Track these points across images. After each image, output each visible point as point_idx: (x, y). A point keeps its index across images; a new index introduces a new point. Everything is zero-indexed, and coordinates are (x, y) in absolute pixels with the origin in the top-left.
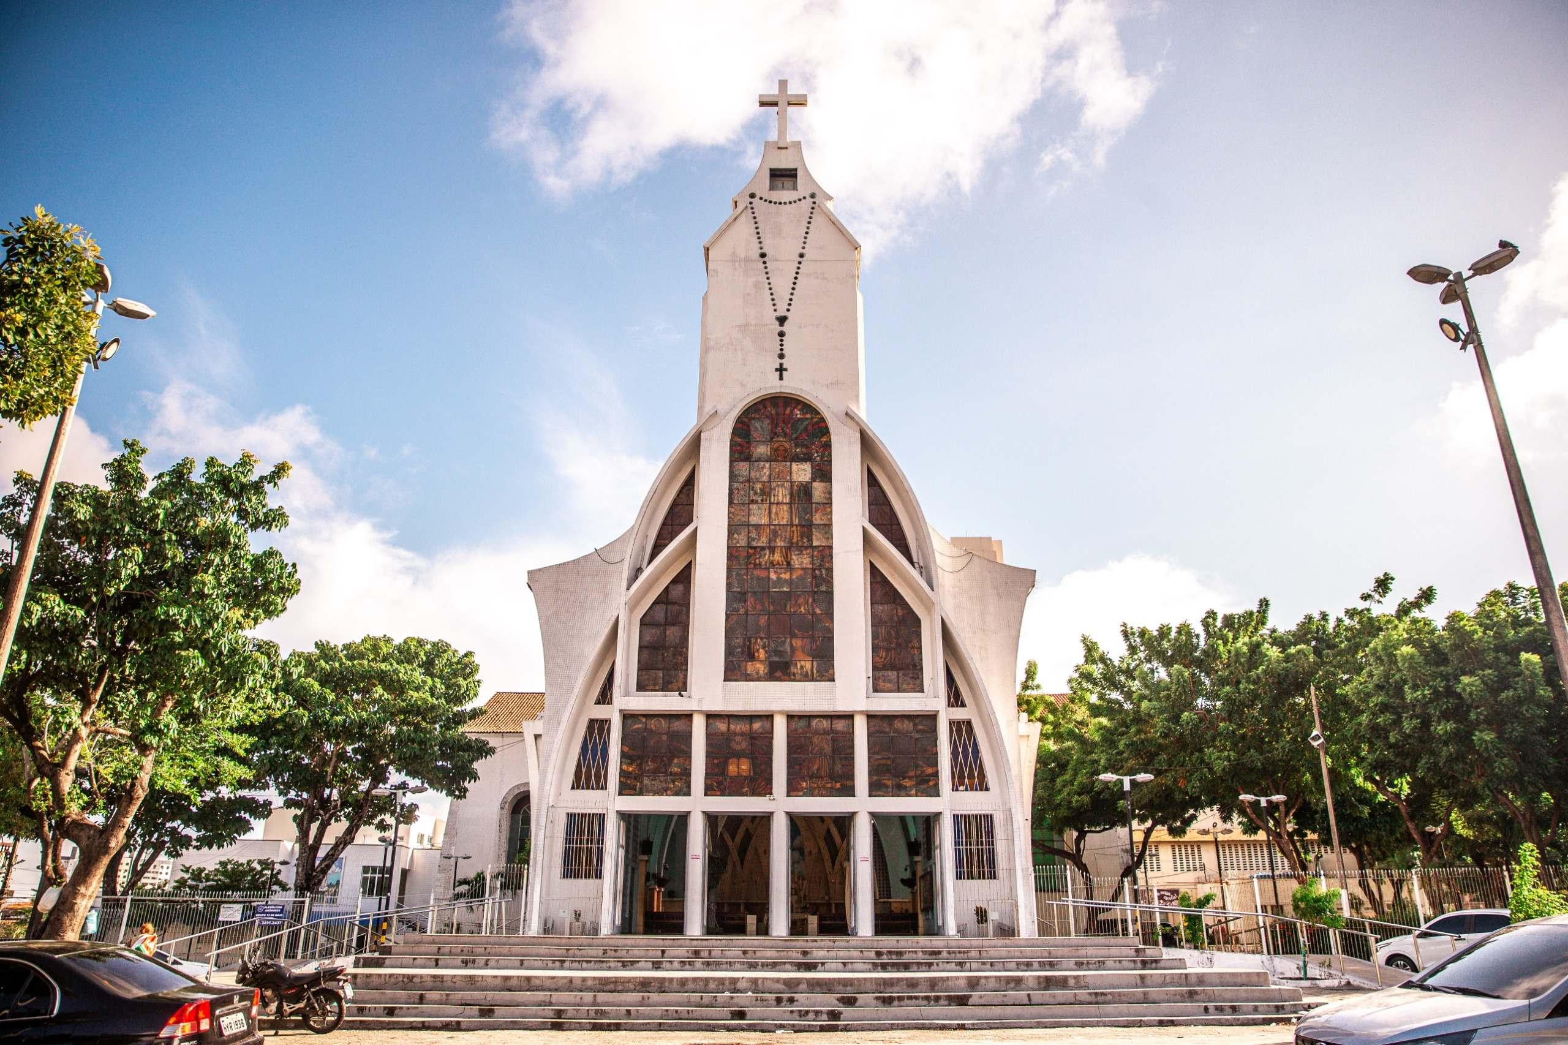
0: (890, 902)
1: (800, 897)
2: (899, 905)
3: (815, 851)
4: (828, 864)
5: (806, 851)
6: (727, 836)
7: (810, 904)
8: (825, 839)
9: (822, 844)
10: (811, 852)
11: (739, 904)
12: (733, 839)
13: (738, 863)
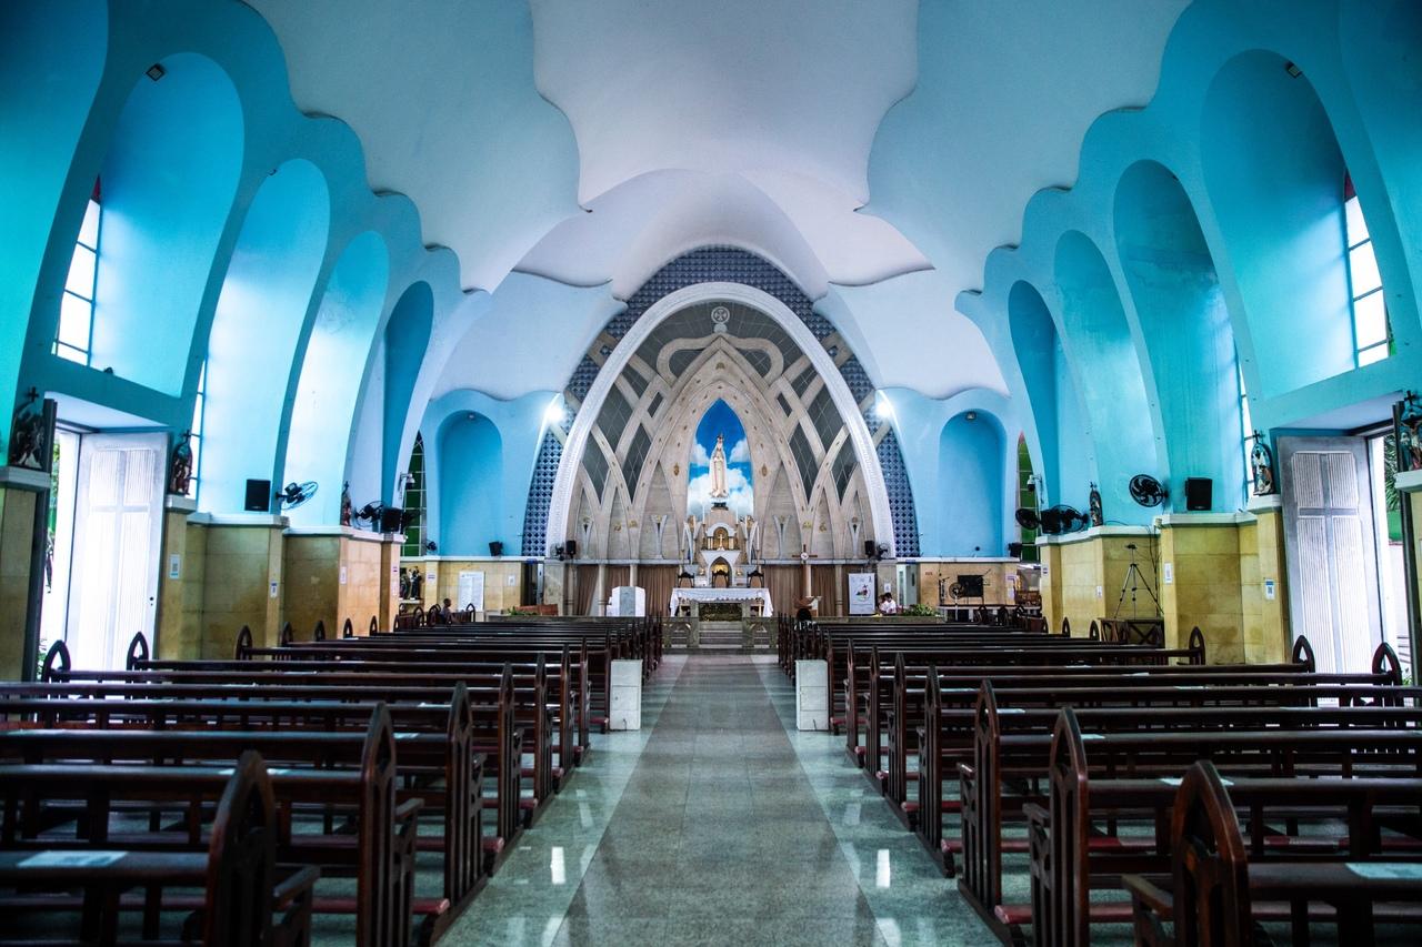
0: (918, 564)
1: (744, 556)
2: (934, 569)
3: (772, 469)
4: (798, 491)
5: (756, 468)
6: (601, 439)
7: (763, 566)
8: (792, 444)
9: (787, 455)
10: (764, 468)
11: (628, 567)
12: (614, 446)
13: (624, 491)
